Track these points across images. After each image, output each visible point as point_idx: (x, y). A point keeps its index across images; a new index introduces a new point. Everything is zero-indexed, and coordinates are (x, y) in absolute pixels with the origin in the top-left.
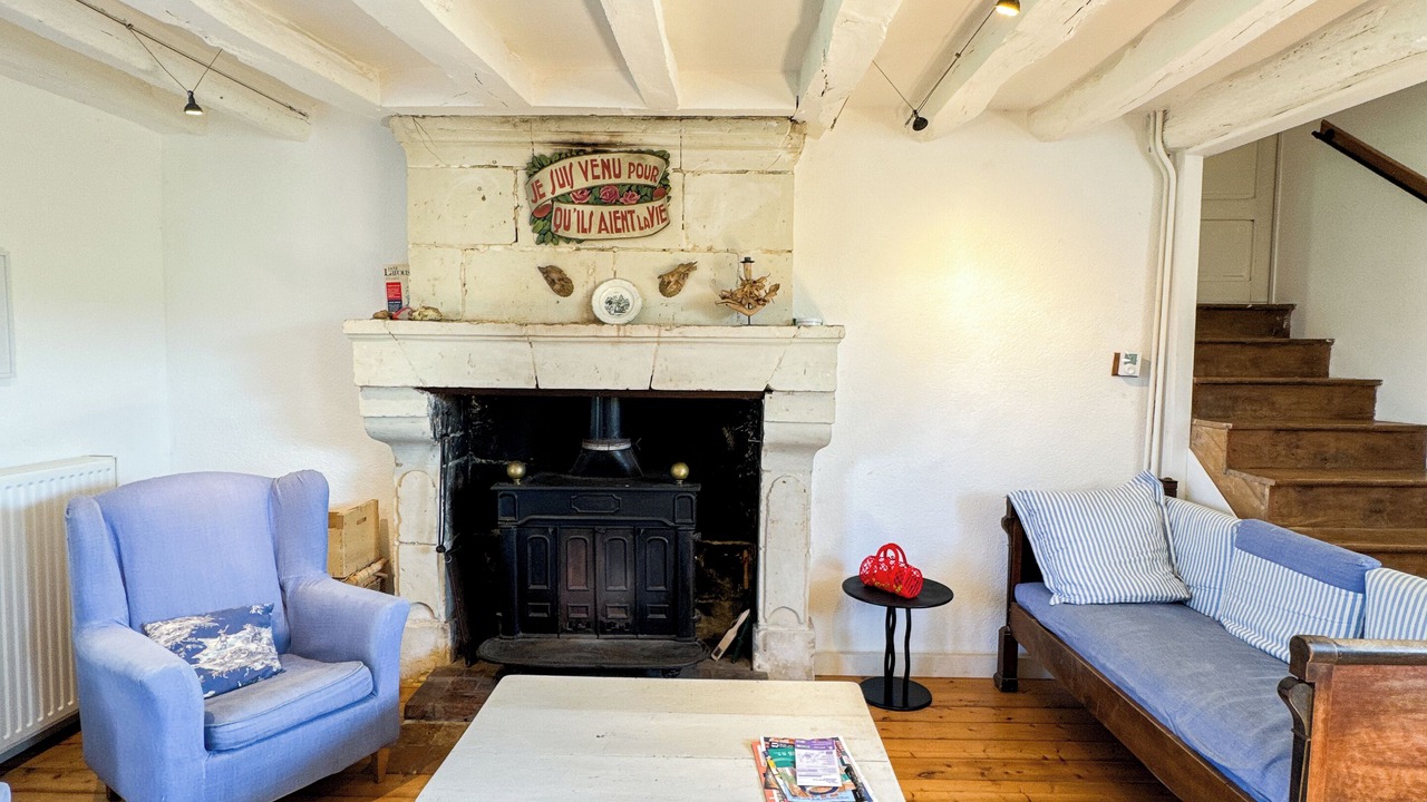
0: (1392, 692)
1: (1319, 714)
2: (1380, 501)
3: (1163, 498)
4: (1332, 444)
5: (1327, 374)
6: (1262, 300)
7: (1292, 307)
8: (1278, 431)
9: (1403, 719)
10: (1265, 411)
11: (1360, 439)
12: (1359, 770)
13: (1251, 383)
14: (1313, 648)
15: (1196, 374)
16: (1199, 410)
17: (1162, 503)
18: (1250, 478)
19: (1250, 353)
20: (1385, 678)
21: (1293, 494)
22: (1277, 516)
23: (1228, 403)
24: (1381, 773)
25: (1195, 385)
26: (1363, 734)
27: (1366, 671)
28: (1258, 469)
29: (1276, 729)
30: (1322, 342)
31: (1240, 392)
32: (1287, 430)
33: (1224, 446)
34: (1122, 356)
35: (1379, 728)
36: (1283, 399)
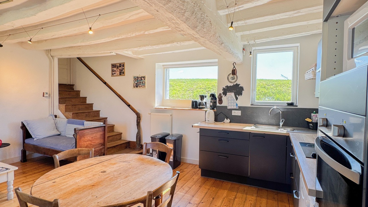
0: (85, 133)
1: (78, 137)
2: (87, 114)
3: (55, 118)
4: (81, 107)
5: (80, 96)
6: (69, 83)
7: (74, 85)
8: (73, 105)
9: (87, 136)
10: (71, 102)
11: (84, 106)
12: (83, 143)
13: (68, 98)
14: (77, 129)
15: (59, 96)
16: (60, 102)
17: (54, 119)
18: (69, 113)
19: (68, 92)
20: (85, 131)
21: (75, 114)
22: (73, 118)
23: (65, 101)
24: (85, 143)
25: (59, 98)
26: (83, 139)
27: (83, 131)
28: (70, 111)
29: (74, 144)
30: (79, 91)
31: (67, 99)
32: (74, 105)
33: (64, 108)
34: (45, 93)
35: (84, 138)
36: (73, 100)
